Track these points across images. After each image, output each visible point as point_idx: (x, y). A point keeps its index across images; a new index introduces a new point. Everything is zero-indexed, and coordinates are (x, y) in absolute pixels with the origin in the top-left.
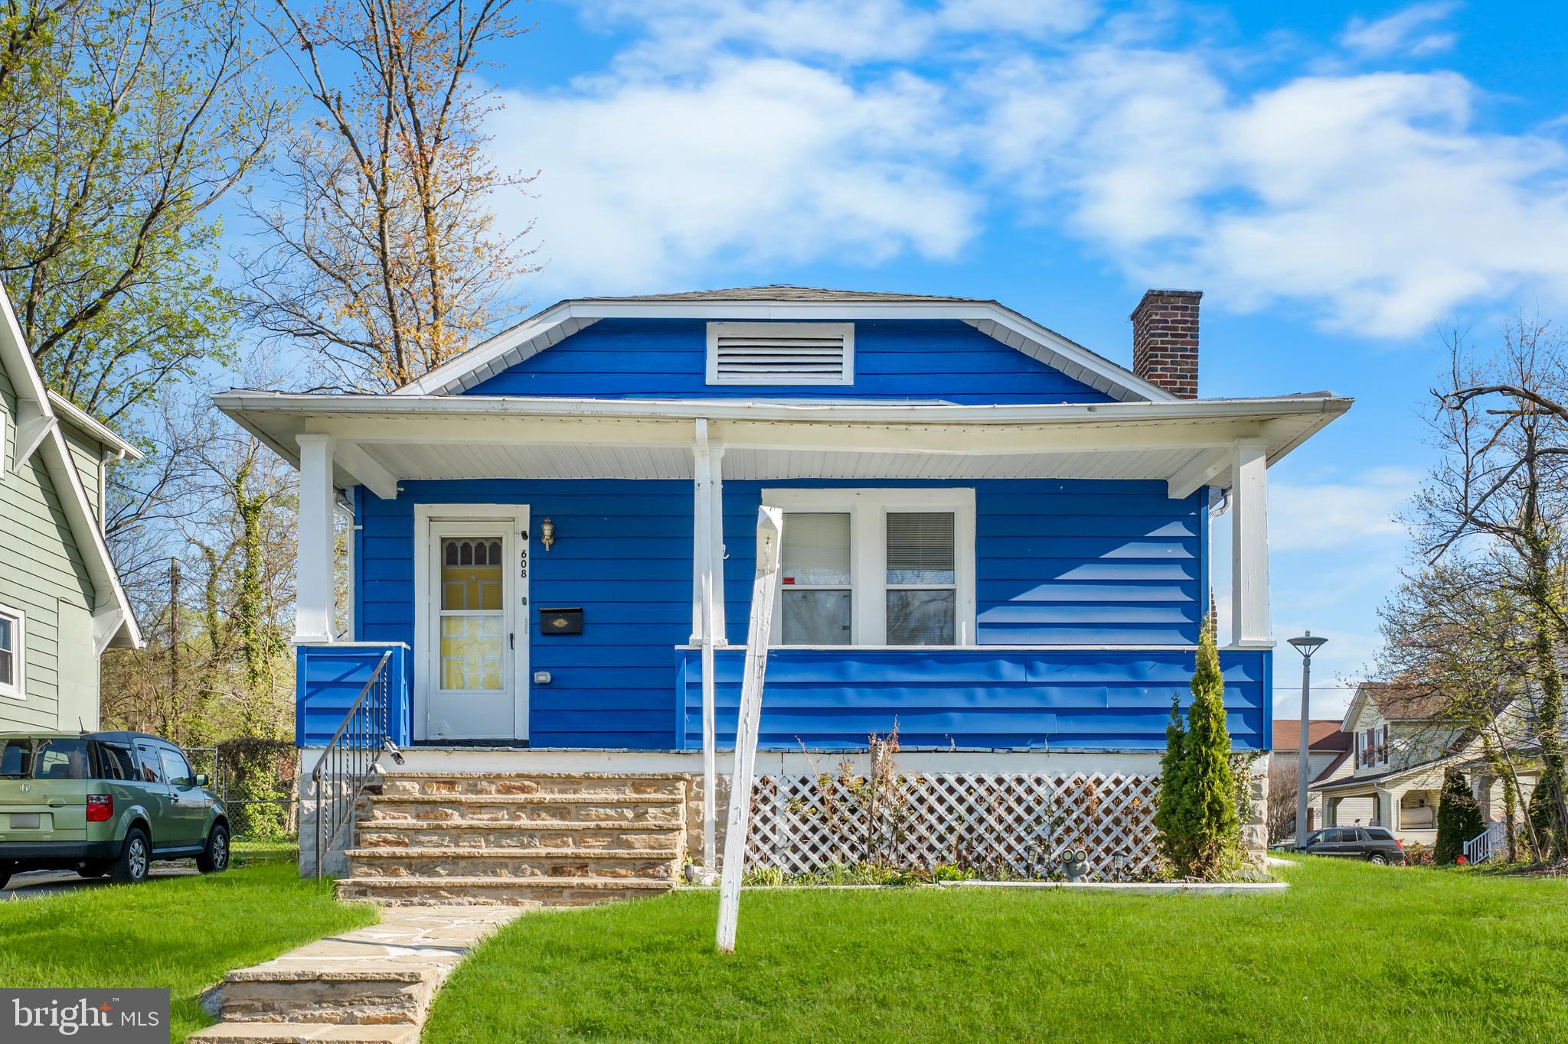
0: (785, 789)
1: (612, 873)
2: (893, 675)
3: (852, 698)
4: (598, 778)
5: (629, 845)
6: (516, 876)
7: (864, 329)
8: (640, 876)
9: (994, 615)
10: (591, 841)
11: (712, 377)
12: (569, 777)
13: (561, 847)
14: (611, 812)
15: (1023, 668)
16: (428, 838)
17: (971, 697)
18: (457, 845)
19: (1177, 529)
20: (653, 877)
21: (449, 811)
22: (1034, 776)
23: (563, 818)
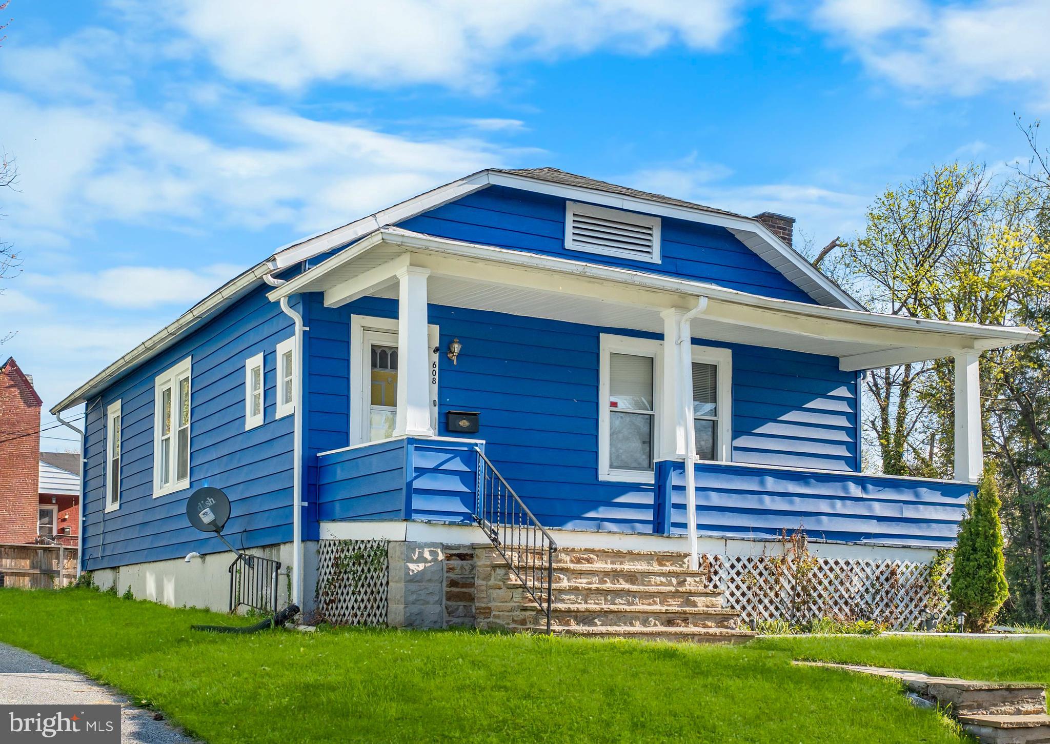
0: (727, 565)
1: (703, 624)
2: (792, 487)
3: (769, 503)
4: (638, 554)
5: (694, 605)
6: (645, 626)
7: (668, 224)
8: (719, 627)
9: (742, 442)
10: (671, 601)
11: (569, 244)
12: (619, 552)
13: (652, 605)
14: (663, 580)
15: (860, 488)
16: (568, 597)
17: (833, 507)
18: (586, 602)
19: (843, 392)
20: (727, 627)
21: (562, 576)
22: (865, 561)
23: (633, 583)
